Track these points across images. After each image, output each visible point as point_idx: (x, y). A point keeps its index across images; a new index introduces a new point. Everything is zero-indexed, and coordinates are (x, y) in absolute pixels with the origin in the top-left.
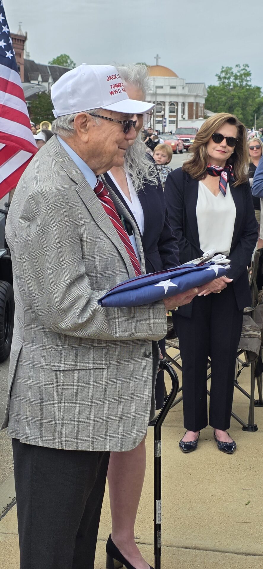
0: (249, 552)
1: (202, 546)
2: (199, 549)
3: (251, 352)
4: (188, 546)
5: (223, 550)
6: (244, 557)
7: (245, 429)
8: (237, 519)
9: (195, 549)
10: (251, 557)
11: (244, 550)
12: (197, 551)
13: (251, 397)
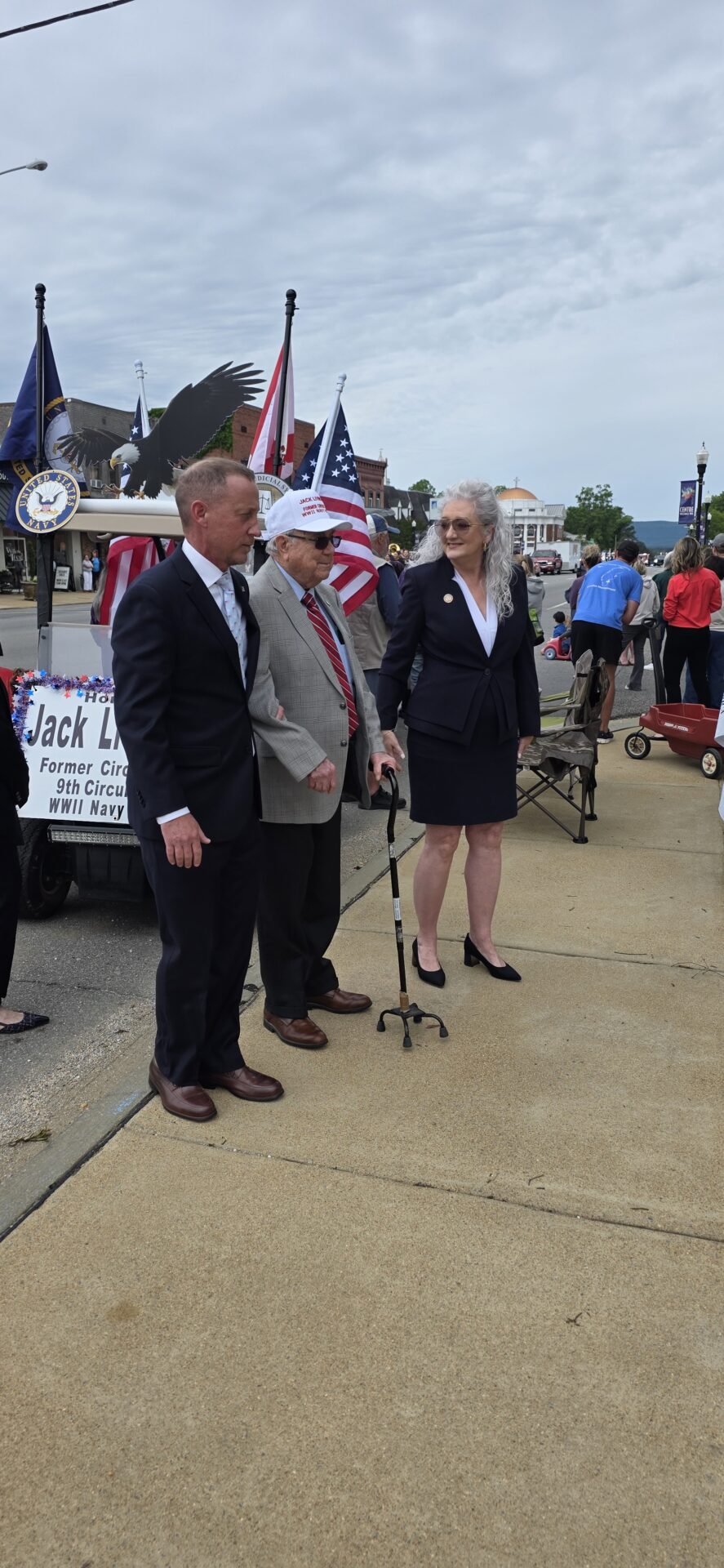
0: (569, 953)
1: (525, 946)
2: (521, 949)
3: (584, 767)
4: (511, 945)
5: (544, 949)
6: (563, 957)
7: (575, 841)
8: (560, 923)
9: (518, 948)
10: (570, 957)
11: (565, 951)
12: (519, 951)
13: (582, 811)
